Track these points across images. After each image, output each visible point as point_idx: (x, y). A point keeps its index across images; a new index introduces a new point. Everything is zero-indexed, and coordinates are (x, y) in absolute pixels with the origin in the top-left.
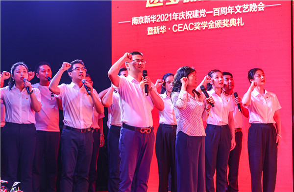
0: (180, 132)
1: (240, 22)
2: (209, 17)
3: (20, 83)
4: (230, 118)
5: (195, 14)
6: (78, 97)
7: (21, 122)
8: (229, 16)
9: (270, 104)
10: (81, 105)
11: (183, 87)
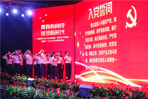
0: (52, 65)
1: (63, 40)
2: (56, 39)
3: (17, 55)
4: (62, 62)
5: (53, 38)
6: (30, 58)
7: (17, 63)
8: (61, 39)
9: (70, 59)
10: (30, 60)
11: (53, 56)
